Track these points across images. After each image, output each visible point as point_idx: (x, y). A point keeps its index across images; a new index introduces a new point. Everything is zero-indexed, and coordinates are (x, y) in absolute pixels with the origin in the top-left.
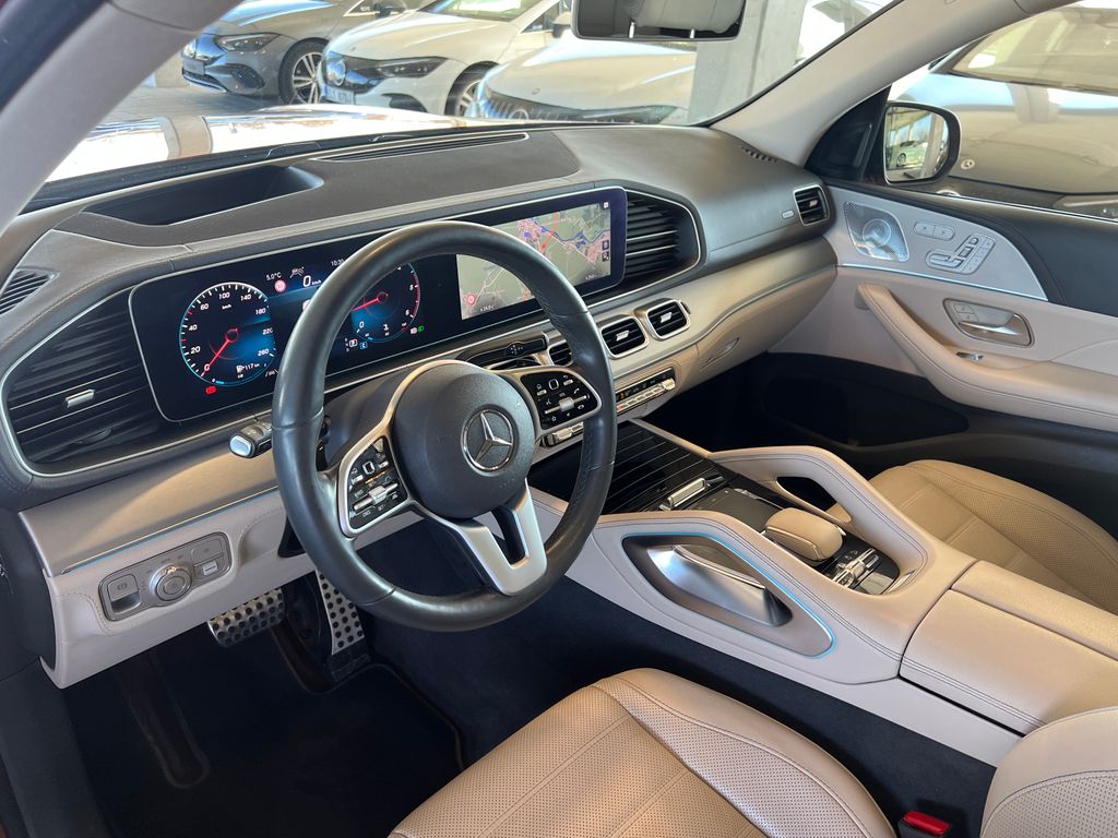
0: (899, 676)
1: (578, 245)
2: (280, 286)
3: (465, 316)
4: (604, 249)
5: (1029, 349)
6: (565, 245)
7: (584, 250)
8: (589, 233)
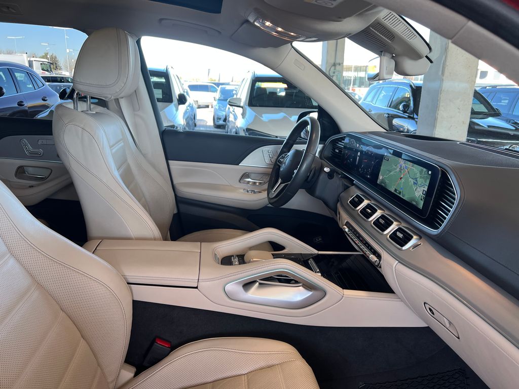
1: (414, 183)
4: (423, 194)
6: (410, 179)
7: (415, 188)
8: (420, 181)
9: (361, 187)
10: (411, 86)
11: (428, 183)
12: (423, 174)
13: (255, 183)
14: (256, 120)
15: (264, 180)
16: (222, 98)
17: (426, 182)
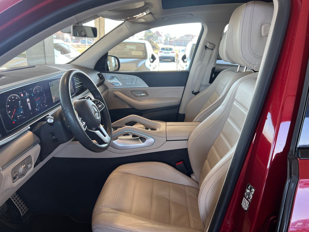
0: (167, 141)
2: (22, 95)
3: (54, 102)
5: (148, 96)
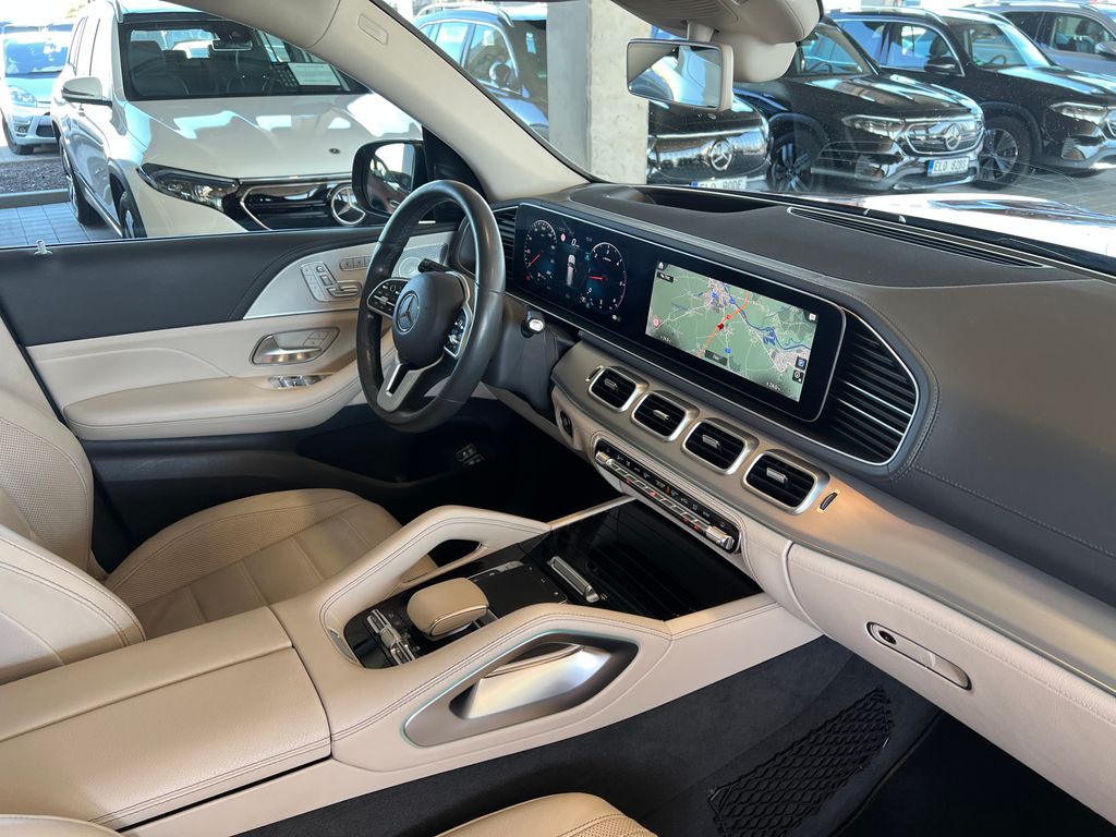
1: (766, 340)
2: (564, 237)
3: (648, 332)
4: (797, 366)
6: (751, 330)
7: (772, 351)
8: (782, 336)
9: (604, 346)
10: (501, 20)
11: (809, 339)
12: (792, 319)
13: (292, 357)
14: (161, 134)
15: (317, 343)
16: (13, 69)
17: (802, 338)
